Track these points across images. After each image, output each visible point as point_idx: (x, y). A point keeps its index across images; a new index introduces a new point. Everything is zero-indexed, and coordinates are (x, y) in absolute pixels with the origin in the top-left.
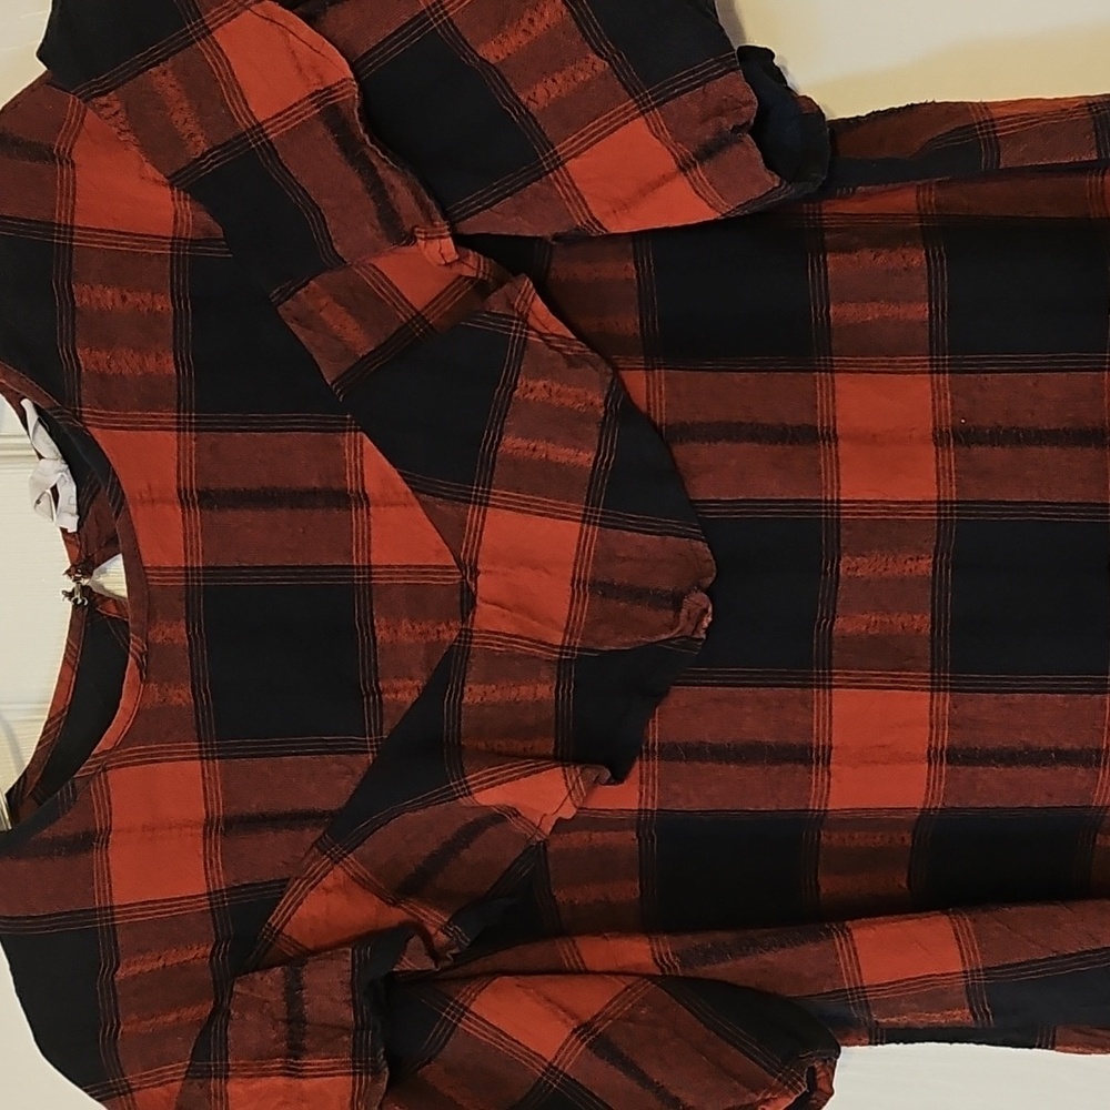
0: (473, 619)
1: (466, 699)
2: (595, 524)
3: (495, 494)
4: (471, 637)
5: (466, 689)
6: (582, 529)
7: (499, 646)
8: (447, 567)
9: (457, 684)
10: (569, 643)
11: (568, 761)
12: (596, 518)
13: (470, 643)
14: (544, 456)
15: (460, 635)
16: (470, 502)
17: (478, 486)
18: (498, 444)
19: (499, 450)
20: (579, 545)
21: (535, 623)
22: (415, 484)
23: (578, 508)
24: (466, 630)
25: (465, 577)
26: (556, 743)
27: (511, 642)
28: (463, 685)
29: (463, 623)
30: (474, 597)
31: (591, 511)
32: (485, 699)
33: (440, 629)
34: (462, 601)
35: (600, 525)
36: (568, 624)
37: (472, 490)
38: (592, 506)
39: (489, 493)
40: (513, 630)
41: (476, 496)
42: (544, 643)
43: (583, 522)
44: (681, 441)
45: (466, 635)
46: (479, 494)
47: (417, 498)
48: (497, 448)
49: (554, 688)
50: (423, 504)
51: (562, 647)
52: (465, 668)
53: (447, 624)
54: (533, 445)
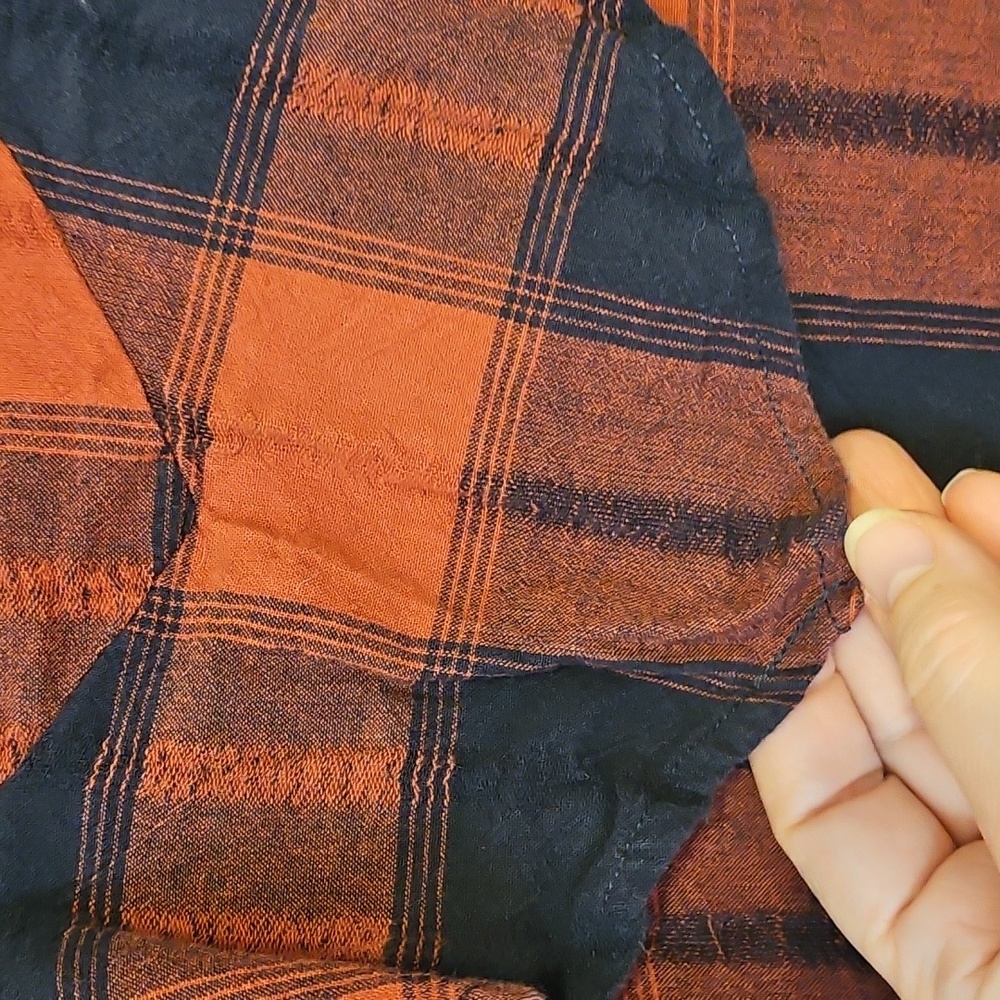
0: (185, 563)
1: (147, 780)
2: (535, 322)
3: (268, 224)
4: (178, 613)
5: (151, 755)
6: (500, 334)
7: (258, 635)
8: (124, 415)
9: (128, 740)
10: (453, 634)
11: (425, 966)
12: (540, 305)
13: (175, 628)
14: (410, 126)
15: (148, 605)
16: (197, 241)
17: (224, 197)
18: (286, 87)
19: (290, 105)
20: (488, 380)
21: (359, 579)
22: (55, 186)
23: (493, 274)
24: (166, 593)
25: (169, 448)
26: (396, 929)
27: (290, 624)
28: (145, 742)
29: (157, 573)
30: (193, 504)
31: (530, 285)
32: (203, 790)
33: (92, 585)
34: (159, 514)
35: (552, 325)
36: (447, 586)
37: (207, 208)
38: (534, 270)
39: (252, 219)
40: (297, 590)
41: (217, 228)
42: (385, 633)
43: (505, 313)
44: (770, 131)
45: (163, 607)
46: (226, 221)
47: (58, 225)
48: (282, 100)
49: (399, 767)
50: (73, 242)
51: (434, 644)
52: (154, 697)
53: (113, 572)
54: (380, 94)
